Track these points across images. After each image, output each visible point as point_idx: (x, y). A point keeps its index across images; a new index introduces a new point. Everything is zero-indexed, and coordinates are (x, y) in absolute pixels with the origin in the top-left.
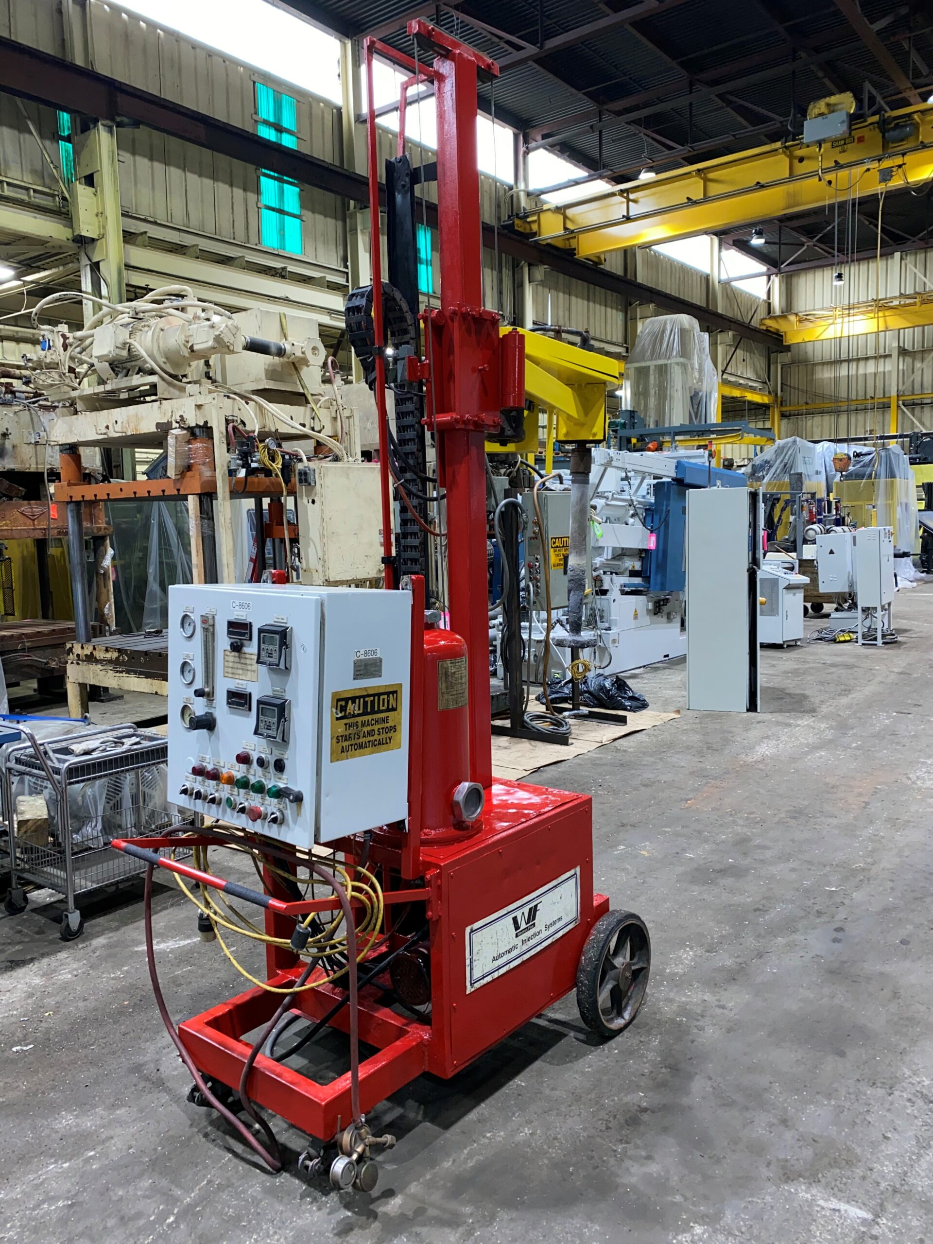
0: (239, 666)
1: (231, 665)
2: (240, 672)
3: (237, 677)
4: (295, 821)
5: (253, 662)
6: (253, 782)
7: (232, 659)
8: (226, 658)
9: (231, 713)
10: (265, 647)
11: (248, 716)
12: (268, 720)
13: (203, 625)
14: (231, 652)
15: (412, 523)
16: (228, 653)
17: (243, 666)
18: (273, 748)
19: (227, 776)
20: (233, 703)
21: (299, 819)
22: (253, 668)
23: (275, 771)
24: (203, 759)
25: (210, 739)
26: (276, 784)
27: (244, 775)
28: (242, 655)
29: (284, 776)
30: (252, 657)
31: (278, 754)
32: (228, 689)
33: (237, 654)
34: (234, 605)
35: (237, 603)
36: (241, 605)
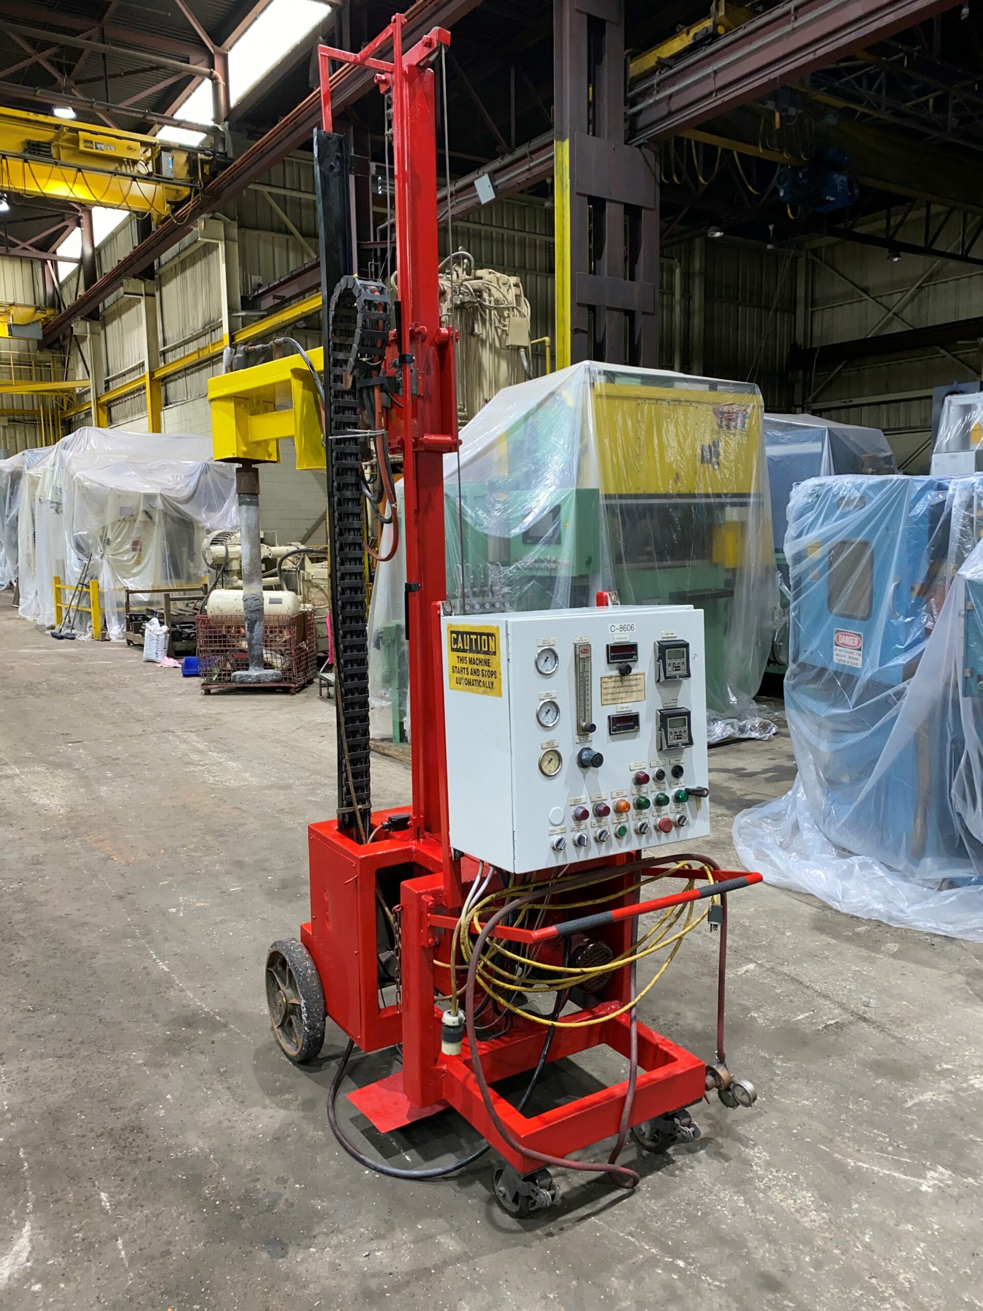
0: (622, 690)
1: (610, 691)
2: (624, 695)
3: (619, 701)
4: (694, 817)
5: (638, 682)
6: (652, 798)
7: (612, 685)
8: (604, 685)
9: (613, 741)
10: (672, 662)
11: (635, 737)
12: (677, 730)
13: (582, 655)
14: (611, 677)
15: (352, 547)
16: (606, 680)
17: (627, 689)
18: (667, 759)
19: (623, 804)
20: (619, 729)
21: (700, 813)
22: (639, 688)
23: (673, 779)
24: (576, 802)
25: (584, 777)
26: (676, 790)
27: (637, 797)
28: (626, 678)
29: (681, 780)
30: (638, 677)
31: (674, 762)
32: (609, 717)
33: (618, 679)
34: (613, 629)
35: (617, 626)
36: (622, 628)
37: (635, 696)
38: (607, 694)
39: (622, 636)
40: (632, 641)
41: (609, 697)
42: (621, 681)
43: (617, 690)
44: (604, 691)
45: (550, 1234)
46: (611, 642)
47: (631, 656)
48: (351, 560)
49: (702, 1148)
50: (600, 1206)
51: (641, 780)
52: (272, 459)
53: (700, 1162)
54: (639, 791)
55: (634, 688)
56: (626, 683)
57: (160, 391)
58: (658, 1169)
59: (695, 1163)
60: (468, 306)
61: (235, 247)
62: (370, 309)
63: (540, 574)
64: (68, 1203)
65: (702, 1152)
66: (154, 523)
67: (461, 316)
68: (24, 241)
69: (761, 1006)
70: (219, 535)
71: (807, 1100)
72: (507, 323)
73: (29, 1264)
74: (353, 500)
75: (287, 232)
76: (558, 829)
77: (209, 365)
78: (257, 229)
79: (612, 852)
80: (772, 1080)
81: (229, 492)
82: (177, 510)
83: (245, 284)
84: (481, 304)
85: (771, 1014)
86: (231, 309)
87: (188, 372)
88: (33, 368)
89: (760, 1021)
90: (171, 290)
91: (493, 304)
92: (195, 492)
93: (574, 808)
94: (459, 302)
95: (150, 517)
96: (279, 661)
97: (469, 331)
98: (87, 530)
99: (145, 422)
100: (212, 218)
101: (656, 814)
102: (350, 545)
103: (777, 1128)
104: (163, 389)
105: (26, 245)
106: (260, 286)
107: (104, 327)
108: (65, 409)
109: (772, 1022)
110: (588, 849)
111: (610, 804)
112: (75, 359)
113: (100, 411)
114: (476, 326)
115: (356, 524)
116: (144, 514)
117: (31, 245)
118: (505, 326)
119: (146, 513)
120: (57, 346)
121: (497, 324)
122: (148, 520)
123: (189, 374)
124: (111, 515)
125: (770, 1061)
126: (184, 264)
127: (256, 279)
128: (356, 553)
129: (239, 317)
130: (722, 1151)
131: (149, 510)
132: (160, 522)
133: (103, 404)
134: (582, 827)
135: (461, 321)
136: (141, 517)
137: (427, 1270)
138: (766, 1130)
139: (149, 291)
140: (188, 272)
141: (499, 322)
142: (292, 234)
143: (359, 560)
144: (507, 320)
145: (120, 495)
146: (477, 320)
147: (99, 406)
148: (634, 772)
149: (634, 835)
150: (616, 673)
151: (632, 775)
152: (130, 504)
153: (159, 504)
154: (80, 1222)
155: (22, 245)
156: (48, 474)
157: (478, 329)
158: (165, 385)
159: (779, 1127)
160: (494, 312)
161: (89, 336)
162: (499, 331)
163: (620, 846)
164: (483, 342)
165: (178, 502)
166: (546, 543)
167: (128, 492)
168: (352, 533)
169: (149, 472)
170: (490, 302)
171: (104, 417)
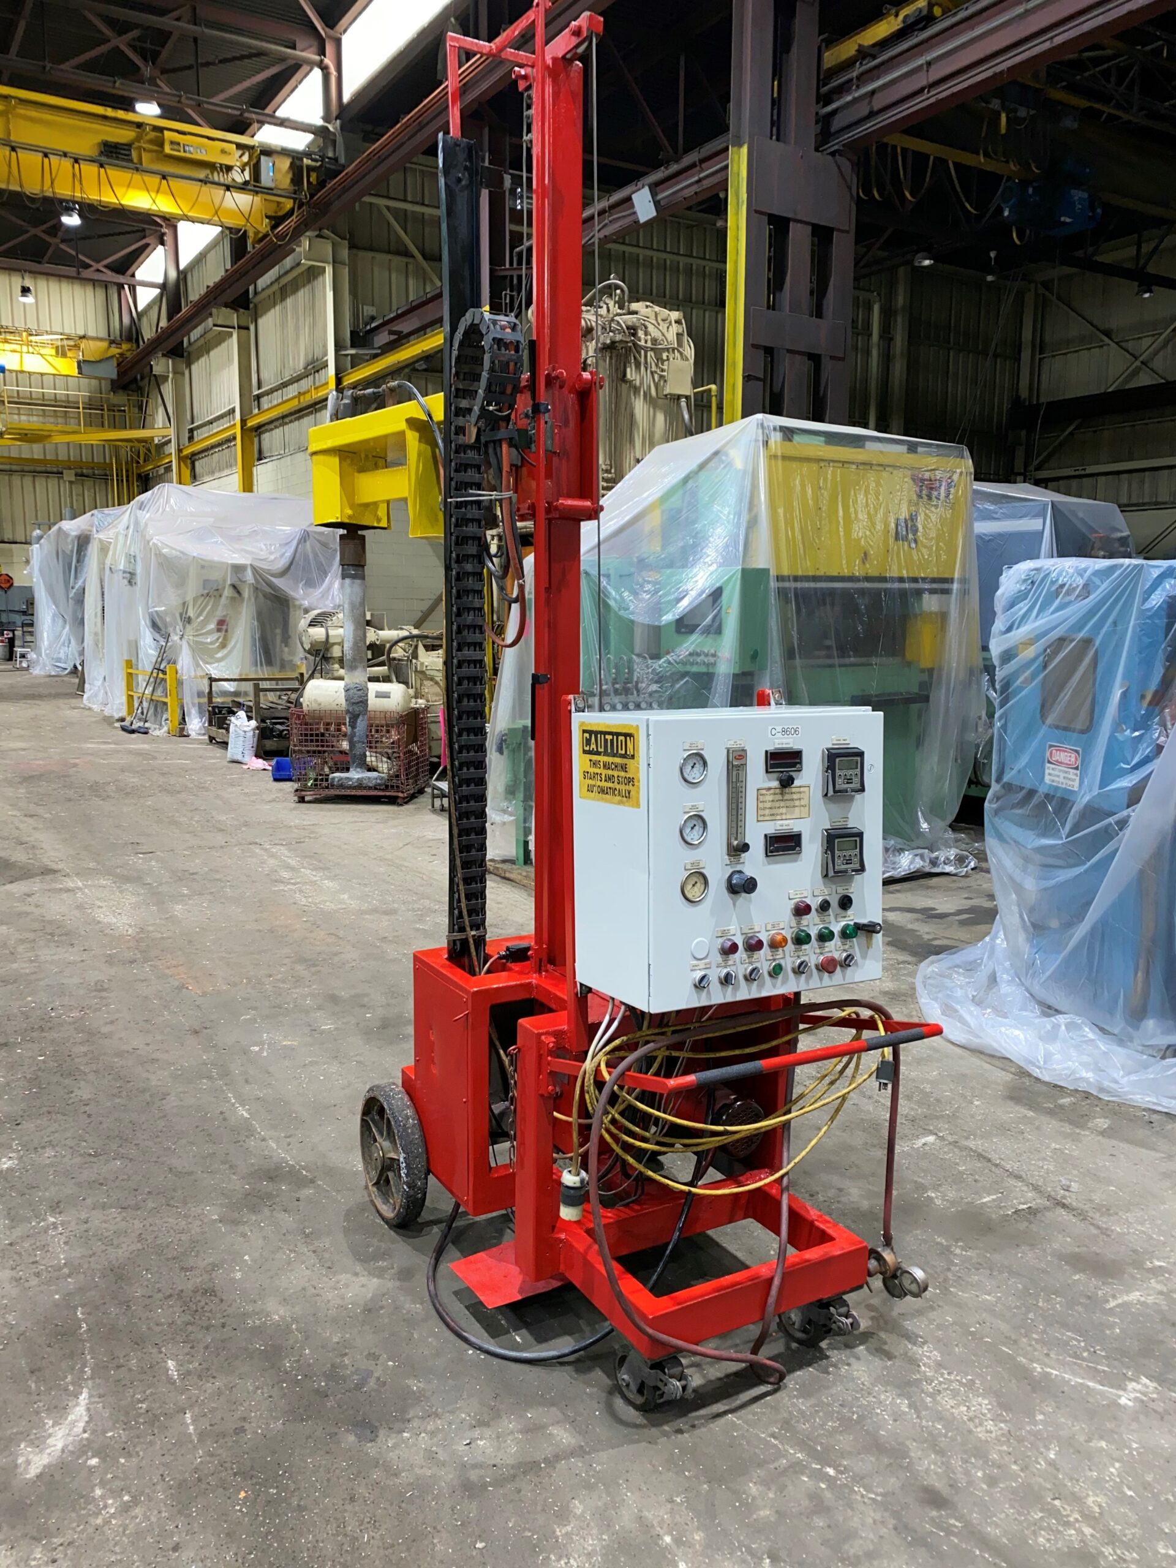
0: (782, 804)
1: (768, 805)
2: (784, 810)
3: (778, 817)
4: (864, 956)
5: (802, 795)
6: (813, 932)
7: (771, 798)
8: (761, 798)
9: (769, 863)
10: (842, 773)
11: (796, 861)
12: (847, 853)
13: (736, 762)
14: (770, 789)
15: (472, 630)
16: (764, 792)
17: (788, 803)
18: (834, 887)
19: (779, 938)
20: (777, 850)
21: (870, 951)
22: (803, 802)
23: (839, 910)
24: (724, 933)
25: (734, 904)
26: (843, 924)
27: (796, 930)
28: (787, 790)
29: (850, 912)
30: (802, 789)
31: (841, 891)
32: (766, 836)
33: (778, 791)
34: (774, 732)
35: (779, 729)
36: (784, 731)
37: (797, 812)
38: (764, 809)
39: (785, 741)
40: (796, 747)
41: (767, 812)
42: (782, 794)
43: (777, 804)
44: (761, 805)
45: (680, 1431)
46: (771, 748)
47: (794, 764)
48: (469, 645)
49: (861, 1344)
50: (738, 1402)
51: (802, 910)
52: (381, 525)
53: (858, 1359)
54: (799, 923)
55: (797, 803)
56: (787, 797)
57: (253, 443)
58: (810, 1365)
59: (852, 1360)
60: (619, 346)
61: (346, 271)
62: (499, 349)
63: (695, 669)
64: (130, 1370)
65: (862, 1347)
66: (242, 600)
67: (611, 358)
68: (98, 262)
69: (940, 1185)
70: (319, 615)
71: (989, 1294)
72: (665, 367)
73: (86, 1435)
74: (474, 574)
75: (407, 254)
76: (702, 964)
77: (311, 413)
78: (371, 249)
79: (764, 994)
80: (949, 1269)
81: (331, 565)
82: (270, 585)
83: (355, 315)
84: (635, 344)
85: (951, 1195)
86: (338, 346)
87: (287, 420)
88: (106, 413)
89: (938, 1202)
90: (269, 322)
91: (649, 344)
92: (291, 564)
93: (721, 940)
94: (608, 342)
95: (238, 592)
96: (385, 766)
97: (620, 376)
98: (165, 605)
99: (235, 479)
100: (318, 236)
101: (818, 951)
102: (469, 627)
103: (952, 1324)
104: (256, 440)
105: (100, 266)
106: (373, 319)
107: (189, 365)
108: (141, 461)
109: (953, 1203)
110: (736, 988)
111: (764, 937)
112: (154, 401)
113: (182, 464)
114: (628, 370)
115: (477, 603)
116: (232, 589)
117: (106, 266)
118: (663, 370)
119: (234, 587)
120: (133, 386)
121: (654, 368)
122: (236, 595)
123: (287, 424)
124: (192, 590)
125: (948, 1249)
126: (285, 291)
127: (369, 310)
128: (477, 637)
129: (347, 355)
130: (886, 1347)
131: (237, 583)
132: (249, 598)
133: (186, 457)
134: (730, 963)
135: (610, 364)
136: (228, 592)
137: (536, 1464)
138: (939, 1327)
139: (243, 324)
140: (289, 301)
141: (657, 365)
142: (413, 256)
143: (479, 646)
144: (666, 363)
145: (204, 566)
146: (630, 363)
147: (180, 459)
148: (793, 901)
149: (791, 975)
150: (775, 784)
151: (791, 905)
152: (215, 576)
153: (249, 576)
154: (144, 1392)
155: (96, 266)
156: (121, 538)
157: (631, 373)
158: (259, 435)
159: (954, 1323)
160: (650, 354)
161: (171, 375)
162: (656, 377)
163: (774, 986)
164: (636, 390)
165: (272, 575)
166: (703, 633)
167: (211, 561)
168: (472, 613)
169: (239, 538)
170: (646, 342)
171: (186, 472)
